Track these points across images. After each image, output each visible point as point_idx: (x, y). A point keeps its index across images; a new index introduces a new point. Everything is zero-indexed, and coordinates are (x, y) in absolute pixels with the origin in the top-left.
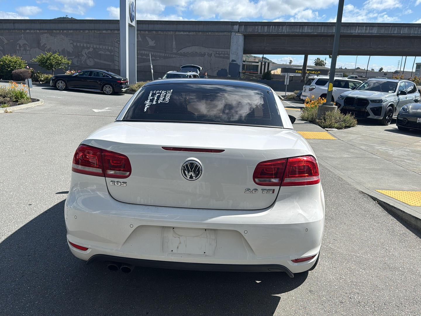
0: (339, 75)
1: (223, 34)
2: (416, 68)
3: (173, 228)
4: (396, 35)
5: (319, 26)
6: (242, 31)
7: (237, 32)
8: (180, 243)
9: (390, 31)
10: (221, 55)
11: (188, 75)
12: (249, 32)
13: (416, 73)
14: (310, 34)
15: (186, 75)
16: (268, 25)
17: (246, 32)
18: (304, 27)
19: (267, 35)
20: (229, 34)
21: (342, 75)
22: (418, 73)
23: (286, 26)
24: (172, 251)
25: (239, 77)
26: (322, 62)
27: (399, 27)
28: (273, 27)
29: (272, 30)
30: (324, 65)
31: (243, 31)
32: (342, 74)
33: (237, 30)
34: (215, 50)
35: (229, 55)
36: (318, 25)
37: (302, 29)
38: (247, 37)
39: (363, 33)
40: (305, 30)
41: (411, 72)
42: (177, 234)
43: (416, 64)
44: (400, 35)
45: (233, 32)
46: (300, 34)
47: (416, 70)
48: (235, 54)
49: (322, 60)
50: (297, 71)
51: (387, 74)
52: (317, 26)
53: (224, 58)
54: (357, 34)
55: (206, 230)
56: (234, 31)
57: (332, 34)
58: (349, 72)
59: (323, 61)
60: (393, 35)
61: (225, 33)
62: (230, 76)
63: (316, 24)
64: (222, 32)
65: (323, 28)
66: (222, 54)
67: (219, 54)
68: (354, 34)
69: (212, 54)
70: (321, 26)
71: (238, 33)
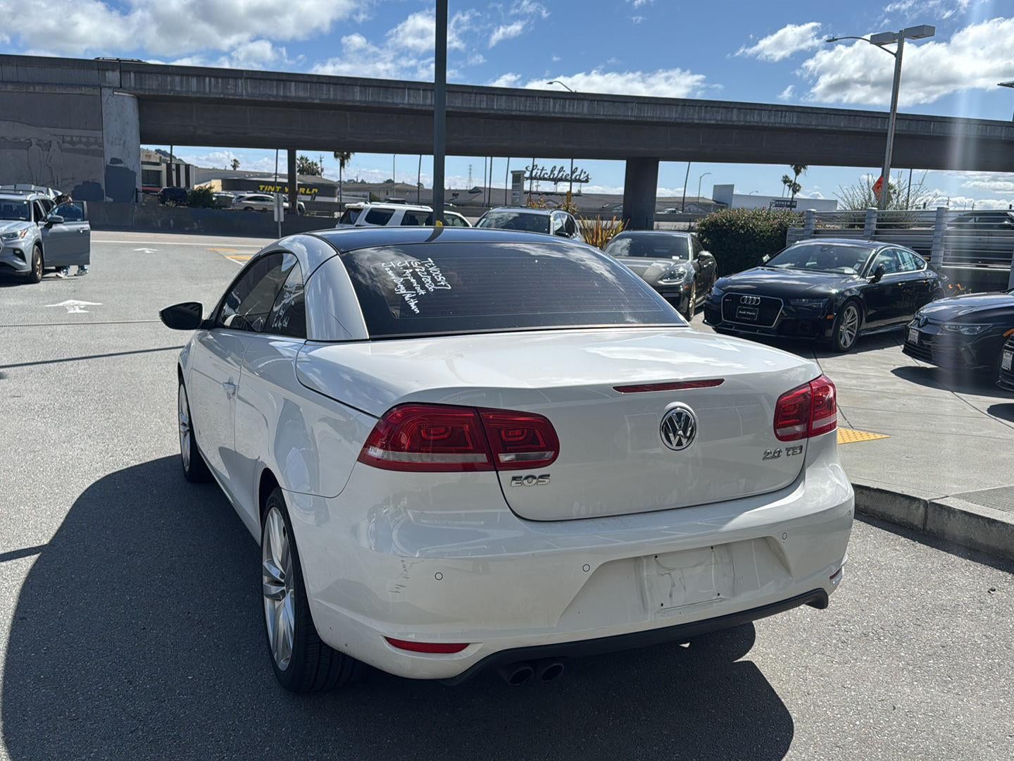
0: (360, 196)
1: (78, 91)
2: (513, 182)
3: (656, 557)
4: (484, 112)
5: (323, 83)
6: (130, 87)
7: (116, 88)
8: (673, 585)
9: (472, 102)
10: (78, 146)
11: (29, 202)
12: (149, 89)
13: (514, 192)
14: (304, 101)
15: (24, 201)
16: (198, 76)
17: (141, 89)
18: (288, 83)
19: (198, 100)
20: (96, 92)
21: (366, 197)
22: (517, 192)
23: (243, 80)
24: (662, 605)
25: (137, 201)
26: (315, 167)
27: (490, 94)
28: (212, 79)
29: (210, 89)
30: (320, 174)
31: (133, 85)
32: (367, 194)
33: (117, 84)
34: (59, 131)
35: (102, 145)
36: (320, 81)
37: (284, 88)
38: (144, 102)
39: (419, 105)
40: (290, 92)
41: (502, 190)
42: (663, 567)
43: (512, 172)
44: (492, 112)
45: (105, 87)
46: (280, 100)
47: (513, 186)
48: (120, 145)
49: (312, 163)
50: (262, 187)
51: (458, 194)
52: (318, 84)
53: (86, 152)
54: (407, 107)
55: (712, 548)
56: (107, 85)
57: (354, 104)
58: (379, 191)
59: (316, 165)
60: (480, 111)
61: (84, 90)
62: (112, 200)
63: (315, 80)
64: (72, 85)
65: (331, 89)
66: (80, 142)
67: (72, 143)
68: (401, 106)
69: (51, 142)
70: (327, 83)
71: (121, 90)
